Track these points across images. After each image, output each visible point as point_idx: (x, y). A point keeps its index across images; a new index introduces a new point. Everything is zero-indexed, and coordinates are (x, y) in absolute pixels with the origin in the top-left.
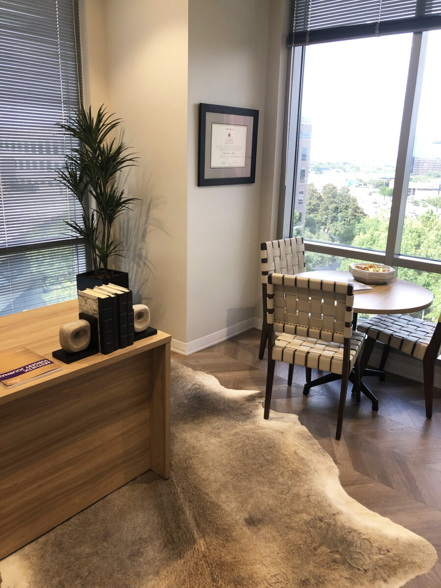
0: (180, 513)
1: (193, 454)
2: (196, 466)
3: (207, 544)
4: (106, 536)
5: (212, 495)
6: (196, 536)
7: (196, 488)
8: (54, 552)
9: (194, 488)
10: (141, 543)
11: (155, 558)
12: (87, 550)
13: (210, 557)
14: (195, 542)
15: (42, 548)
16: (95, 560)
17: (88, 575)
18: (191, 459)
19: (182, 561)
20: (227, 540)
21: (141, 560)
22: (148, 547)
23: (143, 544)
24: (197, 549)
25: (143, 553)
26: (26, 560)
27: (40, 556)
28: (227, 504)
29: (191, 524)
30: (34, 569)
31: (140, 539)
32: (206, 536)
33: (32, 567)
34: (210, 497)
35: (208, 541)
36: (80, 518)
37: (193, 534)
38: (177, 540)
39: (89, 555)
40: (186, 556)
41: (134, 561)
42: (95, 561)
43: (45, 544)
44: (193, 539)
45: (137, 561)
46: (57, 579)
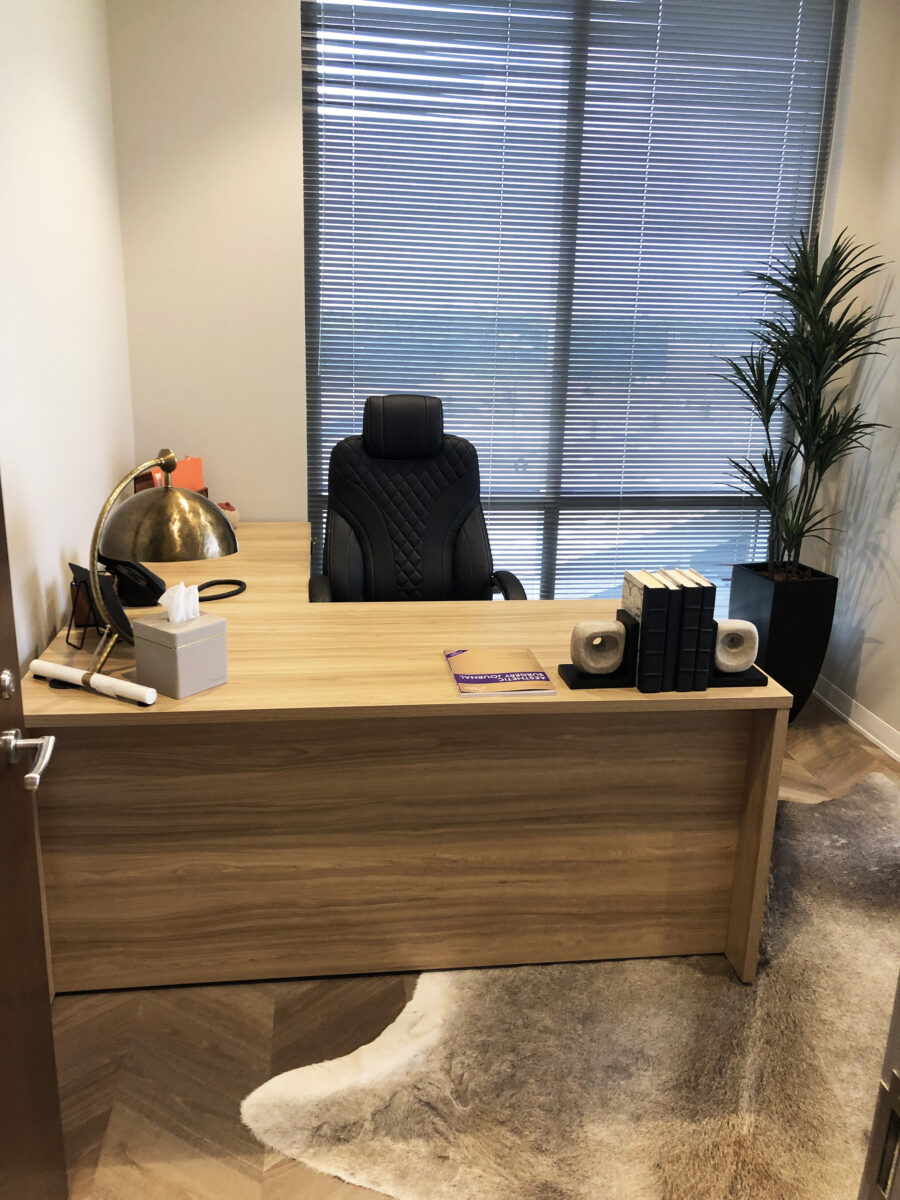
0: (737, 1051)
1: (828, 967)
2: (821, 990)
3: (756, 1127)
4: (587, 1018)
5: (821, 1056)
6: (744, 1103)
7: (796, 1026)
8: (500, 998)
9: (792, 1025)
10: (637, 1059)
11: (648, 1095)
12: (548, 1022)
13: (750, 1152)
14: (735, 1111)
15: (487, 985)
16: (552, 1041)
17: (529, 1057)
18: (819, 972)
19: (693, 1126)
20: (803, 1145)
21: (622, 1083)
22: (646, 1070)
23: (641, 1061)
24: (733, 1125)
25: (630, 1076)
26: (457, 988)
27: (478, 993)
28: (845, 1085)
29: (746, 1080)
30: (460, 1006)
31: (638, 1053)
32: (762, 1114)
33: (460, 1003)
34: (815, 1056)
35: (763, 1125)
36: (564, 971)
37: (738, 1096)
38: (704, 1090)
39: (546, 1030)
40: (705, 1123)
41: (610, 1078)
42: (550, 1043)
43: (495, 980)
44: (734, 1105)
45: (615, 1081)
46: (484, 1038)
